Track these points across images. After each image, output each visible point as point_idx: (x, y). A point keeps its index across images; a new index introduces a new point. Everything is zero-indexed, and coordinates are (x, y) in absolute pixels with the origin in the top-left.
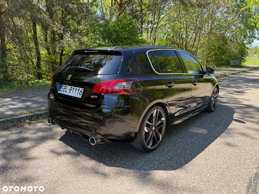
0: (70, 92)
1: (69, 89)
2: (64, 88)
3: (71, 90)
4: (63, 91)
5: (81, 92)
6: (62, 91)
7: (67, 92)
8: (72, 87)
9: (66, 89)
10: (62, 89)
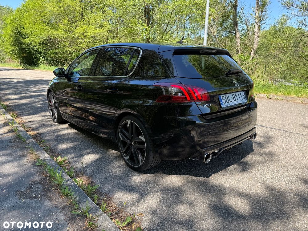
0: (235, 101)
1: (232, 97)
2: (226, 99)
3: (234, 97)
4: (227, 103)
5: (243, 95)
6: (225, 103)
7: (232, 102)
8: (233, 95)
9: (228, 99)
10: (224, 101)
